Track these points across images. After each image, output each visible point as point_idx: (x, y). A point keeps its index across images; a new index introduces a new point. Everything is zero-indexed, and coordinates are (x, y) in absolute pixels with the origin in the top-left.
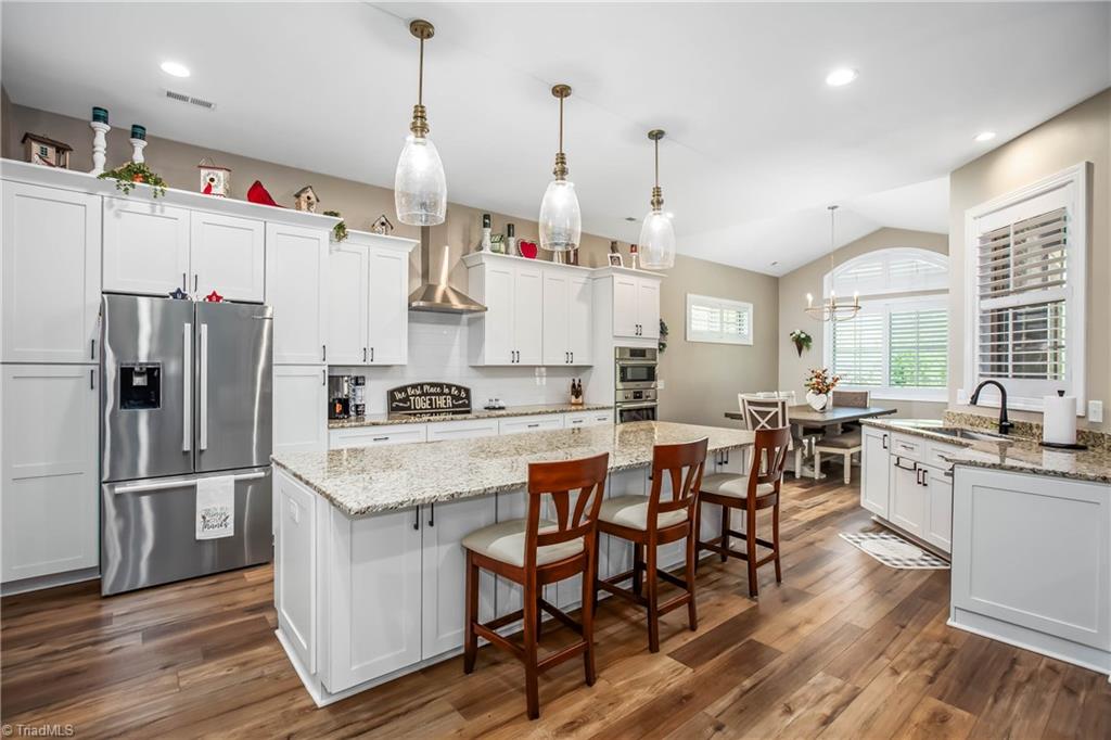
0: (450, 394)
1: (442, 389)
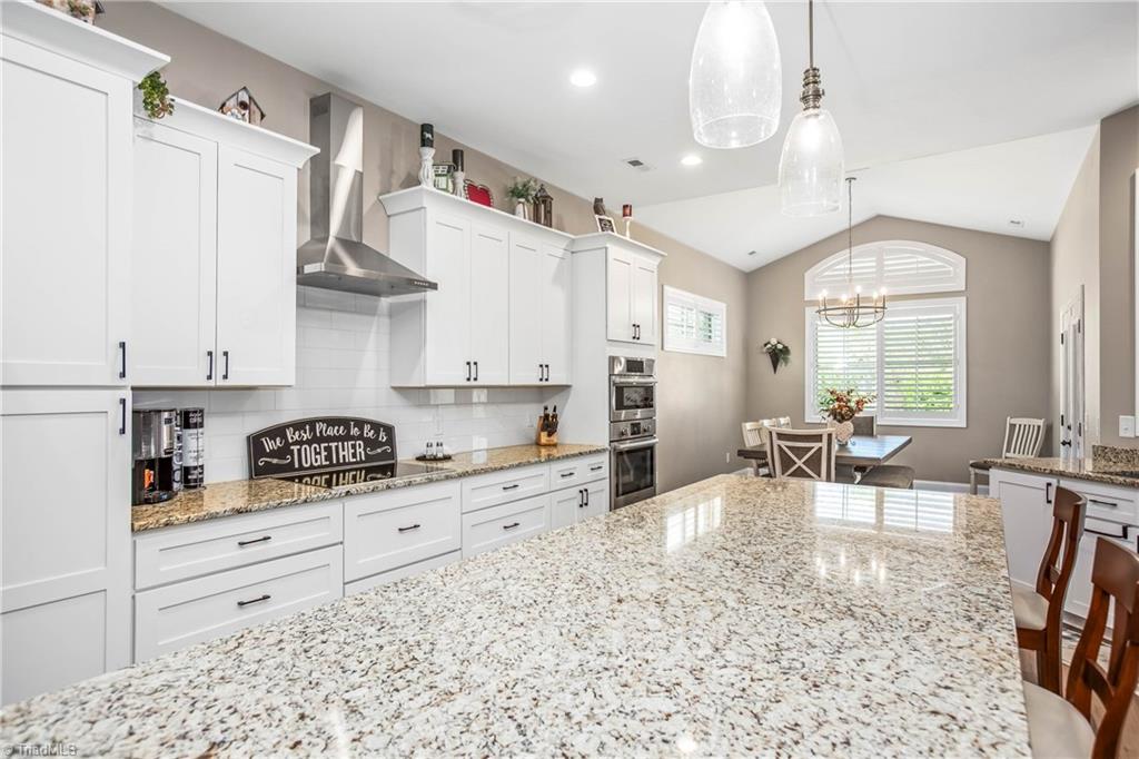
0: (361, 437)
1: (348, 428)
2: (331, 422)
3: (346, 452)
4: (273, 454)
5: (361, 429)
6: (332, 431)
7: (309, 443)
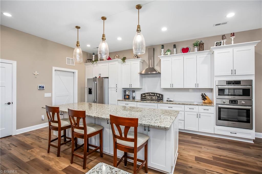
1: (155, 94)
2: (152, 93)
3: (154, 98)
4: (143, 97)
5: (157, 95)
6: (152, 95)
7: (148, 96)
